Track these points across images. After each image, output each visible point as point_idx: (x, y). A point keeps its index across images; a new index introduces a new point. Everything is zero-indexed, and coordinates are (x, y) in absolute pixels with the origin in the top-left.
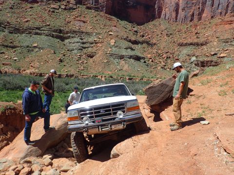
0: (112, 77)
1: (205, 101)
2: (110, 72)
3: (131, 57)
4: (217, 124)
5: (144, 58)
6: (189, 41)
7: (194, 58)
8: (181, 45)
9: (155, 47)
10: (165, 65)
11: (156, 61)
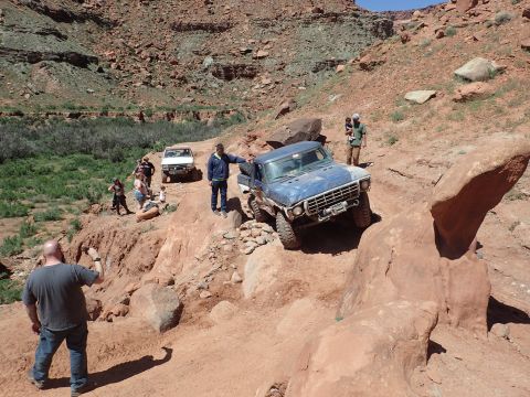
2: (9, 101)
3: (60, 58)
5: (95, 60)
6: (194, 19)
8: (178, 28)
9: (117, 30)
10: (150, 77)
11: (128, 67)
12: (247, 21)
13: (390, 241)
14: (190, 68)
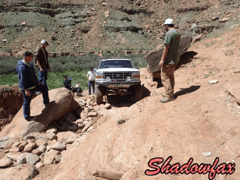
0: (109, 52)
1: (210, 63)
2: (107, 47)
3: (128, 29)
4: (227, 81)
5: (141, 29)
6: (189, 6)
7: (194, 25)
8: (180, 11)
9: (153, 15)
11: (155, 31)
12: (218, 3)
14: (184, 30)
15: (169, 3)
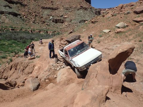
3: (10, 13)
5: (20, 15)
6: (48, 6)
7: (51, 17)
8: (43, 8)
9: (26, 7)
10: (35, 21)
11: (29, 17)
12: (62, 8)
13: (97, 69)
14: (46, 19)
15: (36, 1)
